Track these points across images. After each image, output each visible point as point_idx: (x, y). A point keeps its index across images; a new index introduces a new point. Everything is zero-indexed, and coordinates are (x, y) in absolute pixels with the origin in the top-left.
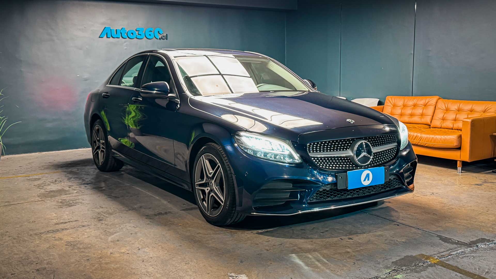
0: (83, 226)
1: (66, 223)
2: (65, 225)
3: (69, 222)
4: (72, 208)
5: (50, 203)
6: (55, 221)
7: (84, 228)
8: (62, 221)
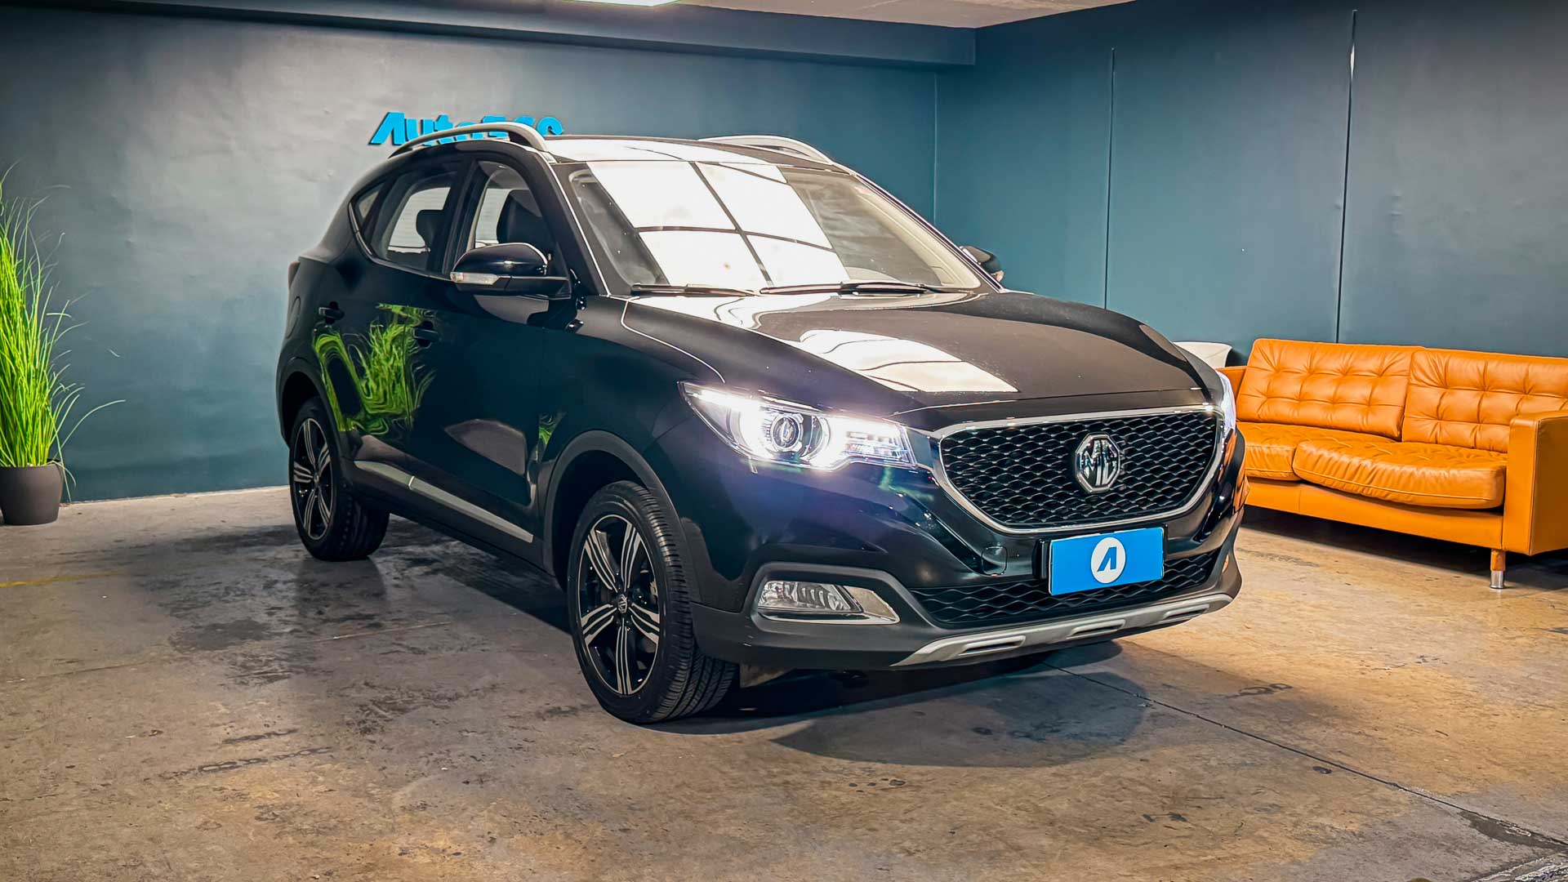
0: (313, 751)
1: (259, 737)
2: (256, 745)
3: (269, 735)
5: (210, 667)
6: (223, 732)
7: (315, 759)
8: (244, 732)
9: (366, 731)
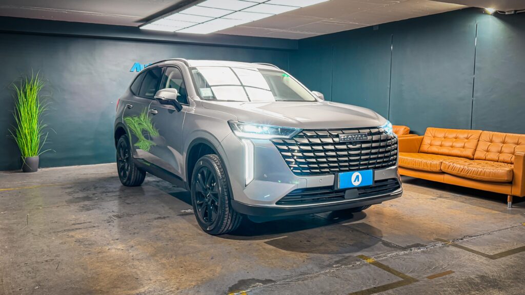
0: (94, 227)
1: (81, 223)
2: (80, 225)
3: (84, 223)
4: (90, 212)
5: (73, 207)
6: (73, 222)
7: (94, 228)
8: (78, 222)
9: (109, 222)
